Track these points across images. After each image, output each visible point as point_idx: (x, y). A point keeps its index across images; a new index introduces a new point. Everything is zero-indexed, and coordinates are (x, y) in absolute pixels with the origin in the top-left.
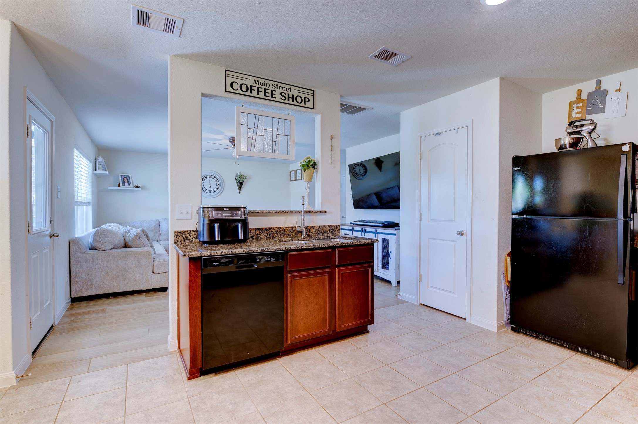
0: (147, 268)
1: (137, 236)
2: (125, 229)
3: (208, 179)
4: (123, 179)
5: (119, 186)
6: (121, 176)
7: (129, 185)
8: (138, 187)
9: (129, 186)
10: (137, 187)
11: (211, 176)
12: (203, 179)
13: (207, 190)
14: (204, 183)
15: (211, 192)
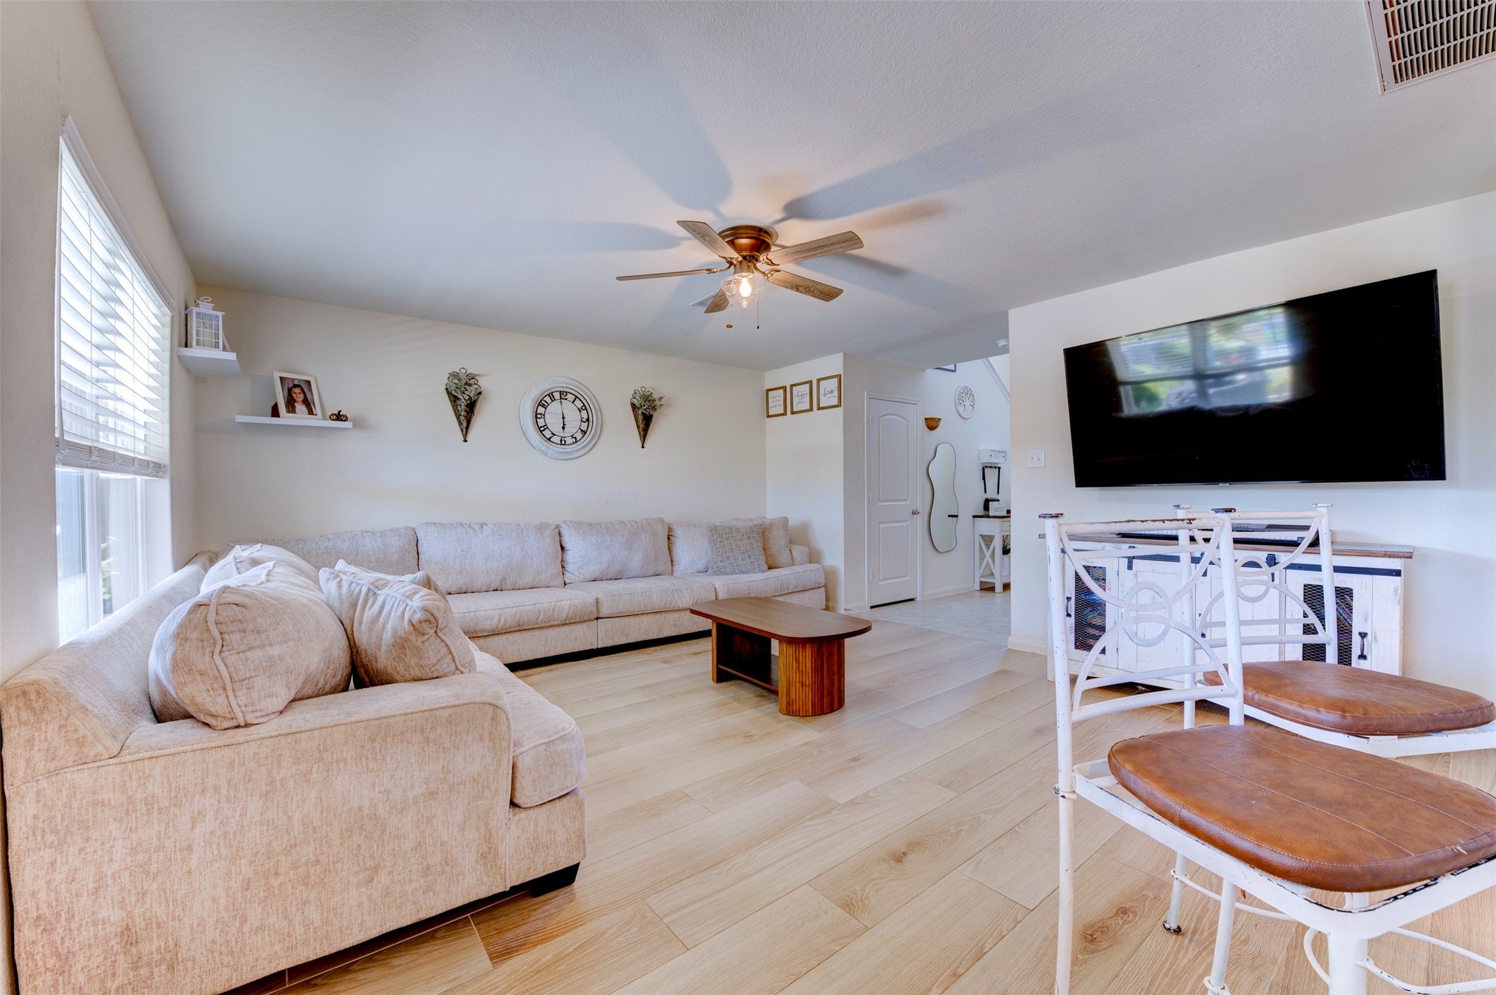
0: (487, 793)
1: (425, 626)
2: (345, 584)
3: (556, 403)
4: (290, 390)
5: (275, 412)
7: (311, 412)
8: (342, 420)
9: (309, 414)
10: (339, 417)
11: (565, 394)
12: (543, 402)
13: (554, 435)
14: (546, 415)
15: (565, 441)
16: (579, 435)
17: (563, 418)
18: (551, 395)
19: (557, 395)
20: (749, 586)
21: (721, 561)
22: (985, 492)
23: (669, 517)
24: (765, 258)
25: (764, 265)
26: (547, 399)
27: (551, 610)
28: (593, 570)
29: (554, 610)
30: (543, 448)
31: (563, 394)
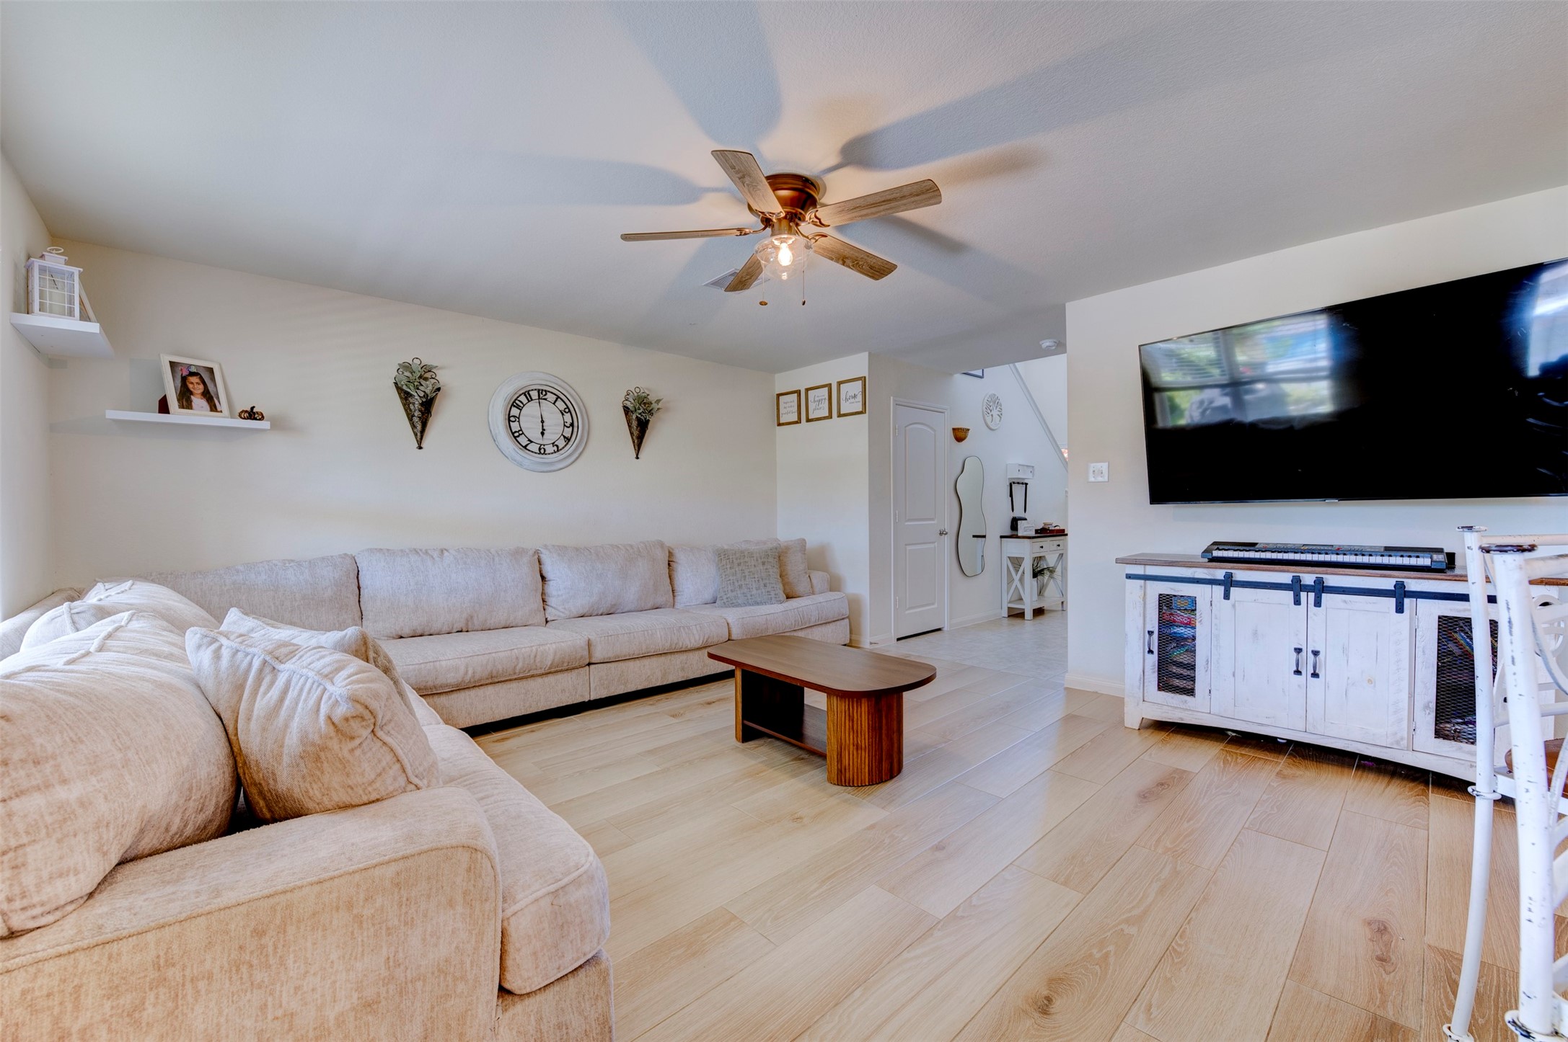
1: (355, 725)
3: (534, 404)
4: (184, 379)
5: (163, 407)
6: (173, 364)
7: (213, 408)
8: (256, 419)
9: (212, 410)
10: (251, 415)
11: (544, 393)
12: (517, 402)
13: (532, 442)
14: (521, 418)
15: (545, 450)
16: (561, 443)
17: (542, 422)
18: (527, 394)
19: (534, 395)
20: (767, 619)
21: (732, 591)
22: (1013, 510)
23: (669, 541)
24: (813, 216)
25: (811, 225)
26: (523, 398)
27: (532, 657)
28: (581, 603)
29: (535, 657)
30: (518, 458)
31: (542, 393)
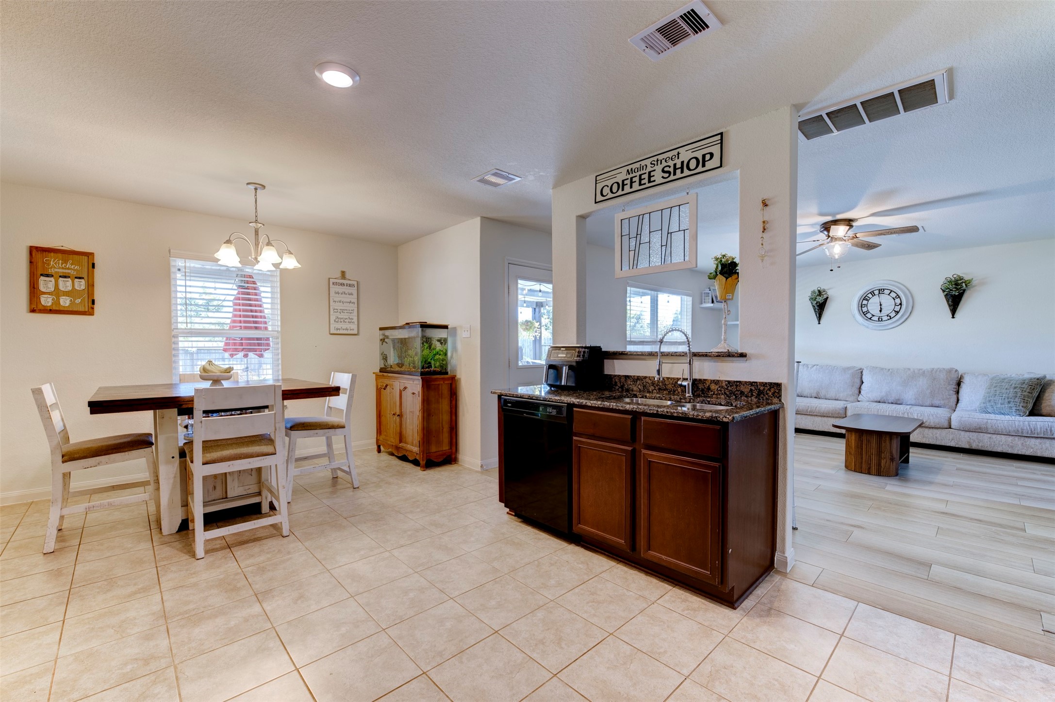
3: (876, 297)
11: (883, 290)
12: (866, 297)
13: (874, 316)
14: (868, 305)
15: (882, 319)
16: (893, 314)
17: (881, 305)
18: (872, 293)
19: (876, 292)
26: (870, 295)
30: (866, 324)
31: (881, 291)
